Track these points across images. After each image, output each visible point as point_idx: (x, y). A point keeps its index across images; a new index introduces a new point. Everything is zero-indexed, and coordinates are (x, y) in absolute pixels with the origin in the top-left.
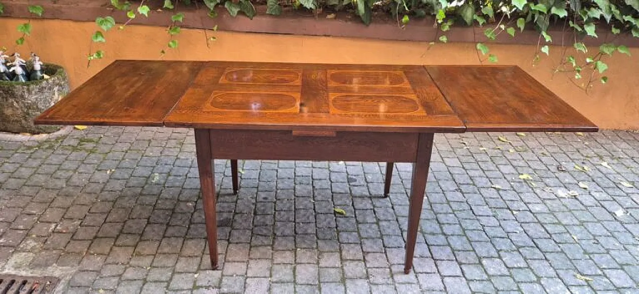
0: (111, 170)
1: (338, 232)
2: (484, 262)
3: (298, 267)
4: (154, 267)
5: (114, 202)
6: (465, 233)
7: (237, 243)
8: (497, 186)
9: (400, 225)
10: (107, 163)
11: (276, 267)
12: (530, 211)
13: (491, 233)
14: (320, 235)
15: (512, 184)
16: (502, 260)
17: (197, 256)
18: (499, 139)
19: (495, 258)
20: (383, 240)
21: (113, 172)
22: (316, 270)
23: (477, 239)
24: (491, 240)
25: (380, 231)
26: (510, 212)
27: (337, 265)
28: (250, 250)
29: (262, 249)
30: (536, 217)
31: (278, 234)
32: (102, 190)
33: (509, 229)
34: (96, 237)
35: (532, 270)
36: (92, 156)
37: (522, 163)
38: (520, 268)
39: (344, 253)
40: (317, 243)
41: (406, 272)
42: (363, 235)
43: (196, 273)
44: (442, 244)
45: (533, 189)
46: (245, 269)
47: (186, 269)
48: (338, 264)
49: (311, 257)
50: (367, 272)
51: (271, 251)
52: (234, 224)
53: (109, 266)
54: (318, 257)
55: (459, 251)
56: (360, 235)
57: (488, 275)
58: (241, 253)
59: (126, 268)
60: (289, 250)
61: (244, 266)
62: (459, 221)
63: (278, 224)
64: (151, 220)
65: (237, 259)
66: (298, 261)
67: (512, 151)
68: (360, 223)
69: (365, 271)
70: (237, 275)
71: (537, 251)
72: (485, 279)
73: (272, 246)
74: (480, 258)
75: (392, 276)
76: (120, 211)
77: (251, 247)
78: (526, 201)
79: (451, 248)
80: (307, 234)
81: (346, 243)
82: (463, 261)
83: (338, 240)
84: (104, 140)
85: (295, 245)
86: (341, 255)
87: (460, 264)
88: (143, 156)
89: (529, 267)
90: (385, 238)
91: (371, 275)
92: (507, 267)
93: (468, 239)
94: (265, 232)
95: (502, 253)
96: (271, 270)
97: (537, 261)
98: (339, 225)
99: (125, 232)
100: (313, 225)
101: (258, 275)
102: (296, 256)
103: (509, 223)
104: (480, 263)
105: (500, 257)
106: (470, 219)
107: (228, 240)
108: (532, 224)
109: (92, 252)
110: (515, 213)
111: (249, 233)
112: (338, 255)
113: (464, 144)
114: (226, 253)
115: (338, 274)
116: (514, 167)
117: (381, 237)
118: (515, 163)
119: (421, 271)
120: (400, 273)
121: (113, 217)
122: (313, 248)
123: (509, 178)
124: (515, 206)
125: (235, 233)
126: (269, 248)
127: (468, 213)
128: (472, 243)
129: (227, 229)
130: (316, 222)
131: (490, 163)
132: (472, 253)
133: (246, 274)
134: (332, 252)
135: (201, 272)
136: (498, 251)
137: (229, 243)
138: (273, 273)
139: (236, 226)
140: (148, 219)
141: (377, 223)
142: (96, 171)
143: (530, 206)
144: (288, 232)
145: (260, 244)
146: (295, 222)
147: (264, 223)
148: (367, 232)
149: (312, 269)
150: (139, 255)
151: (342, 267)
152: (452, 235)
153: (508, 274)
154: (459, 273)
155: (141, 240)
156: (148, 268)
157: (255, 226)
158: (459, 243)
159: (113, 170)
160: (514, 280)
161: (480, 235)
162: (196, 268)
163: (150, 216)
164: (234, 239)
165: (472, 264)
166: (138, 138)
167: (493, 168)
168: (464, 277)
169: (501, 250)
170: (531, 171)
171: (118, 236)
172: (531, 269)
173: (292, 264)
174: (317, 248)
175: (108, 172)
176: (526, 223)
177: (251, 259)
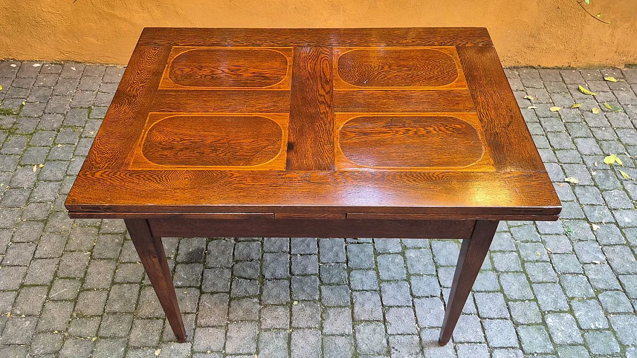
0: (38, 165)
1: (349, 270)
2: (550, 320)
3: (295, 336)
4: (101, 337)
5: (45, 222)
6: (524, 268)
7: (212, 293)
8: (573, 180)
9: (434, 256)
10: (33, 152)
11: (265, 336)
12: (617, 224)
13: (561, 266)
14: (325, 276)
15: (594, 173)
16: (574, 316)
17: (157, 318)
18: (579, 90)
19: (565, 312)
20: (410, 284)
21: (42, 168)
22: (318, 341)
23: (540, 279)
24: (560, 279)
25: (407, 268)
26: (588, 225)
27: (347, 332)
28: (229, 305)
29: (246, 304)
30: (624, 235)
31: (267, 275)
32: (28, 201)
33: (586, 258)
34: (22, 286)
35: (614, 333)
36: (12, 139)
37: (608, 135)
38: (598, 330)
39: (356, 309)
40: (320, 291)
41: (442, 342)
42: (384, 275)
43: (156, 348)
44: (492, 289)
45: (622, 183)
46: (223, 341)
47: (143, 340)
48: (349, 330)
49: (312, 317)
50: (388, 342)
51: (259, 306)
52: (208, 259)
53: (42, 336)
54: (322, 317)
55: (515, 301)
56: (378, 276)
57: (555, 345)
58: (217, 311)
59: (63, 341)
60: (282, 305)
61: (220, 334)
62: (516, 246)
63: (268, 257)
64: (95, 255)
65: (213, 321)
66: (294, 324)
67: (596, 111)
68: (380, 254)
69: (384, 341)
70: (212, 352)
71: (623, 297)
72: (550, 352)
73: (259, 297)
74: (543, 314)
75: (422, 350)
76: (54, 238)
77: (231, 299)
78: (612, 205)
79: (504, 295)
80: (305, 275)
81: (359, 291)
82: (521, 321)
83: (349, 285)
84: (27, 110)
85: (291, 295)
86: (353, 313)
87: (516, 325)
88: (81, 137)
89: (610, 328)
90: (414, 280)
91: (394, 348)
92: (581, 329)
93: (528, 279)
94: (250, 272)
95: (574, 304)
96: (257, 340)
97: (623, 317)
98: (351, 258)
99: (62, 275)
100: (314, 258)
101: (241, 352)
102: (291, 315)
103: (586, 246)
104: (544, 323)
105: (571, 311)
106: (532, 242)
107: (200, 288)
108: (618, 248)
109: (19, 312)
110: (595, 227)
111: (227, 274)
112: (348, 312)
113: (529, 100)
114: (198, 310)
115: (349, 346)
116: (597, 141)
117: (408, 280)
118: (599, 134)
119: (462, 340)
120: (432, 343)
121: (45, 249)
122: (314, 301)
123: (590, 163)
124: (596, 214)
125: (209, 275)
126: (256, 300)
127: (531, 231)
128: (534, 286)
129: (199, 268)
130: (319, 252)
131: (564, 134)
132: (533, 305)
133: (224, 348)
134: (341, 307)
135: (163, 345)
136: (570, 300)
137: (202, 293)
138: (261, 345)
139: (211, 262)
140: (91, 251)
141: (403, 254)
142: (19, 167)
143: (617, 214)
144: (281, 272)
145: (243, 294)
146: (290, 253)
147: (248, 256)
148: (389, 270)
149: (313, 338)
150: (81, 316)
151: (354, 333)
152: (507, 272)
153: (581, 341)
154: (514, 342)
155: (83, 290)
156: (94, 339)
157: (237, 262)
158: (516, 286)
159: (41, 165)
160: (589, 352)
161: (545, 271)
162: (157, 338)
163: (94, 246)
164: (207, 287)
165: (532, 324)
166: (74, 103)
167: (568, 144)
168: (522, 349)
169: (573, 298)
170: (621, 149)
171: (52, 282)
172: (613, 331)
173: (285, 330)
174: (320, 300)
175: (35, 169)
176: (610, 245)
177: (231, 321)
